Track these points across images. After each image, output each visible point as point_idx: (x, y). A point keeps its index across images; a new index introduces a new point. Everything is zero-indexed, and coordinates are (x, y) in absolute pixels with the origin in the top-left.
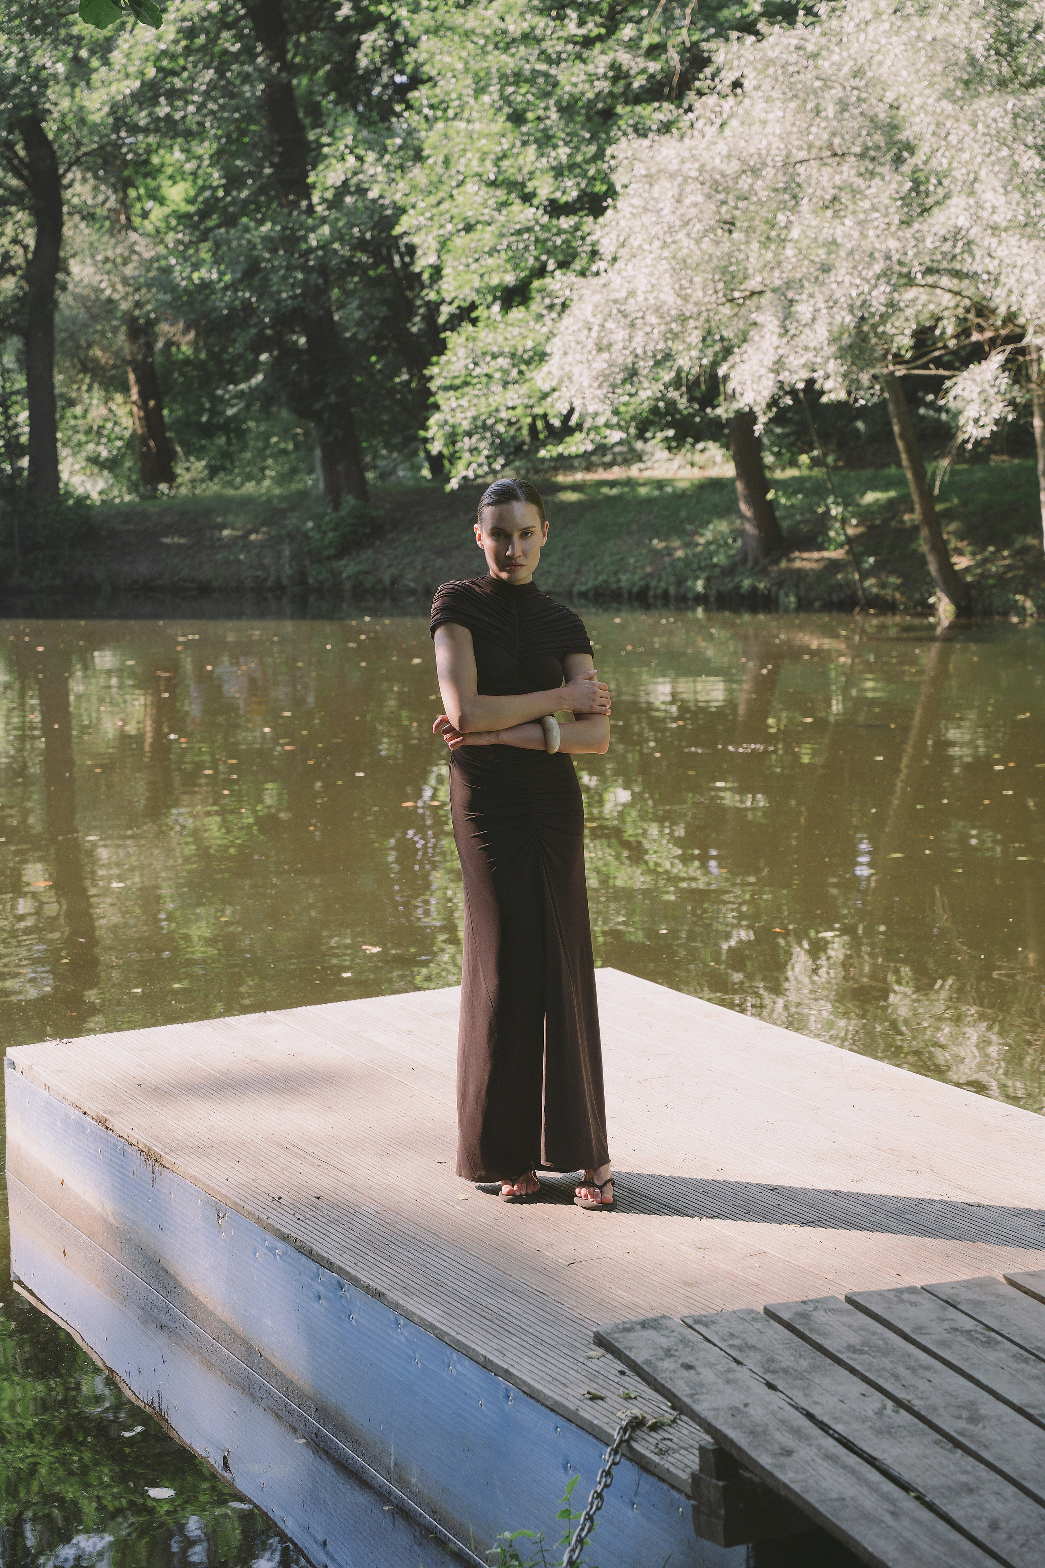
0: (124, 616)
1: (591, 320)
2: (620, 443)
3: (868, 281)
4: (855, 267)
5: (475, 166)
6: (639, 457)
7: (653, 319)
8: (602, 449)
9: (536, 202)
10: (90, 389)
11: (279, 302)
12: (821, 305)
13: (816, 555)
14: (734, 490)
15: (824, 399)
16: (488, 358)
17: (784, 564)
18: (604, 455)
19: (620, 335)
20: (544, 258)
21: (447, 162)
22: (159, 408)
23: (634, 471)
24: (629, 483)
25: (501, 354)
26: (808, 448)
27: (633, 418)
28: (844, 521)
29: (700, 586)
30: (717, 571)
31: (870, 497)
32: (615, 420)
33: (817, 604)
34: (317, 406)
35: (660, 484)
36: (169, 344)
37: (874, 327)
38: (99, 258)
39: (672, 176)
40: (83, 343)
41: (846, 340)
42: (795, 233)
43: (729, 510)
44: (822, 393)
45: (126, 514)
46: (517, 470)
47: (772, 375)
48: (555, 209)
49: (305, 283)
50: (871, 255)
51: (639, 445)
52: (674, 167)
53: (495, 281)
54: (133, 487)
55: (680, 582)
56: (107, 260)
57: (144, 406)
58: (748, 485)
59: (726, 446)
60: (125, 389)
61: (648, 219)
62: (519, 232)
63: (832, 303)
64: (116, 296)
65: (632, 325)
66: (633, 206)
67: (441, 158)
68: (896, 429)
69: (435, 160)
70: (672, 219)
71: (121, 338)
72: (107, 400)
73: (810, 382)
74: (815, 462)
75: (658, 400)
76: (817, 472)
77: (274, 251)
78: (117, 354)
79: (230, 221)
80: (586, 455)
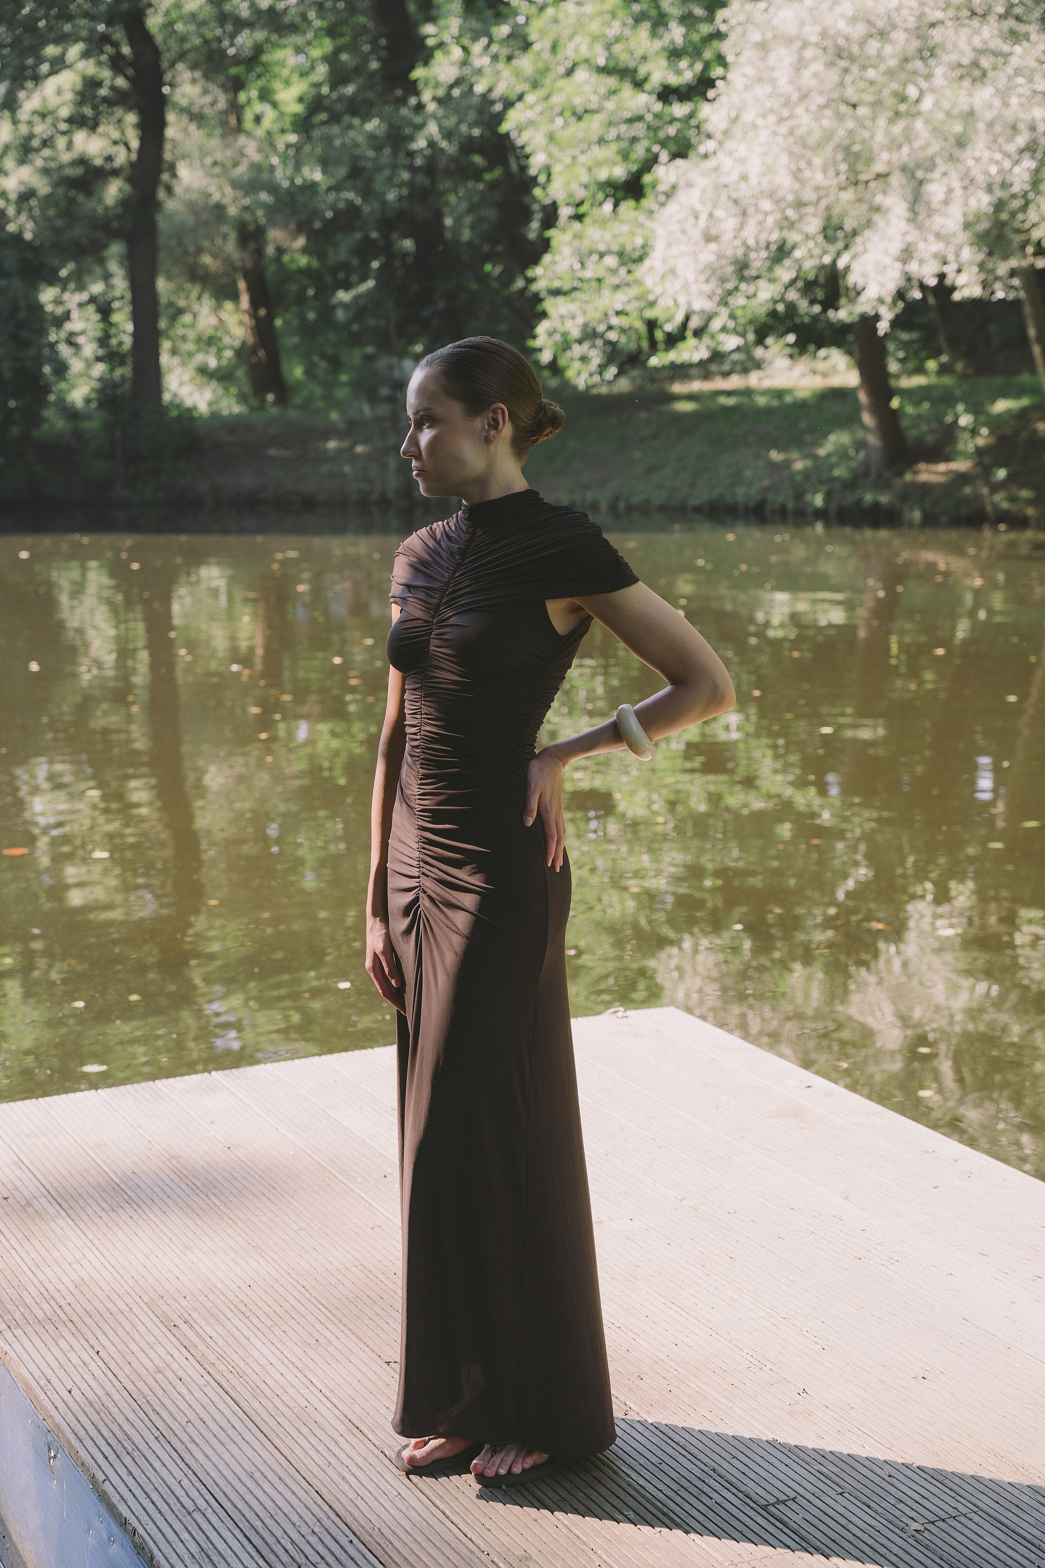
0: (226, 531)
1: (698, 207)
2: (738, 349)
3: (1009, 156)
4: (995, 141)
5: (584, 51)
6: (758, 365)
7: (766, 205)
8: (717, 356)
9: (648, 86)
10: (199, 298)
11: (384, 203)
12: (956, 184)
13: (942, 467)
14: (856, 400)
15: (957, 296)
16: (595, 257)
17: (908, 477)
18: (721, 363)
19: (728, 224)
20: (656, 148)
21: (554, 48)
22: (270, 317)
23: (754, 380)
24: (748, 392)
25: (608, 252)
26: (935, 353)
27: (751, 322)
28: (974, 432)
29: (818, 500)
30: (837, 485)
31: (1001, 406)
32: (731, 324)
33: (944, 519)
34: (426, 313)
35: (779, 394)
36: (280, 251)
37: (1013, 214)
38: (209, 160)
39: (790, 41)
40: (192, 249)
41: (984, 225)
42: (927, 104)
43: (850, 420)
44: (953, 289)
45: (233, 425)
46: (633, 380)
47: (898, 265)
48: (666, 94)
49: (411, 184)
50: (1014, 128)
51: (759, 352)
52: (791, 29)
53: (603, 175)
54: (242, 398)
55: (799, 496)
56: (215, 163)
57: (253, 314)
58: (871, 394)
59: (850, 353)
60: (235, 297)
61: (762, 91)
62: (630, 121)
63: (969, 183)
64: (225, 201)
65: (744, 213)
66: (745, 76)
67: (547, 44)
68: (1032, 332)
69: (541, 45)
70: (789, 88)
71: (231, 247)
72: (218, 307)
73: (942, 276)
74: (944, 370)
75: (776, 302)
76: (948, 380)
77: (378, 149)
78: (228, 261)
79: (335, 118)
80: (702, 363)
